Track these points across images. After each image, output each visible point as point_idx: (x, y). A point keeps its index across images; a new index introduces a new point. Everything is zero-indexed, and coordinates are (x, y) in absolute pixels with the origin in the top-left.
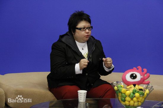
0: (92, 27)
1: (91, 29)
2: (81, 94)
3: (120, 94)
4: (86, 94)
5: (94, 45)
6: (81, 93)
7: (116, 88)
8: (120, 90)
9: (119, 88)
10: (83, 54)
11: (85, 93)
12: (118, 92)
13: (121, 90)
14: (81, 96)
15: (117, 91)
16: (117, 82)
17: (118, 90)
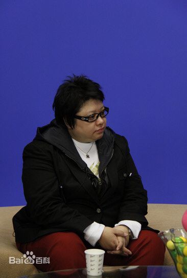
0: (107, 109)
1: (105, 113)
2: (92, 259)
3: (181, 258)
4: (102, 258)
5: (112, 146)
6: (91, 257)
7: (170, 244)
8: (180, 249)
9: (177, 245)
10: (89, 166)
11: (100, 256)
12: (176, 253)
13: (183, 249)
14: (92, 263)
15: (174, 250)
16: (172, 231)
17: (176, 249)
